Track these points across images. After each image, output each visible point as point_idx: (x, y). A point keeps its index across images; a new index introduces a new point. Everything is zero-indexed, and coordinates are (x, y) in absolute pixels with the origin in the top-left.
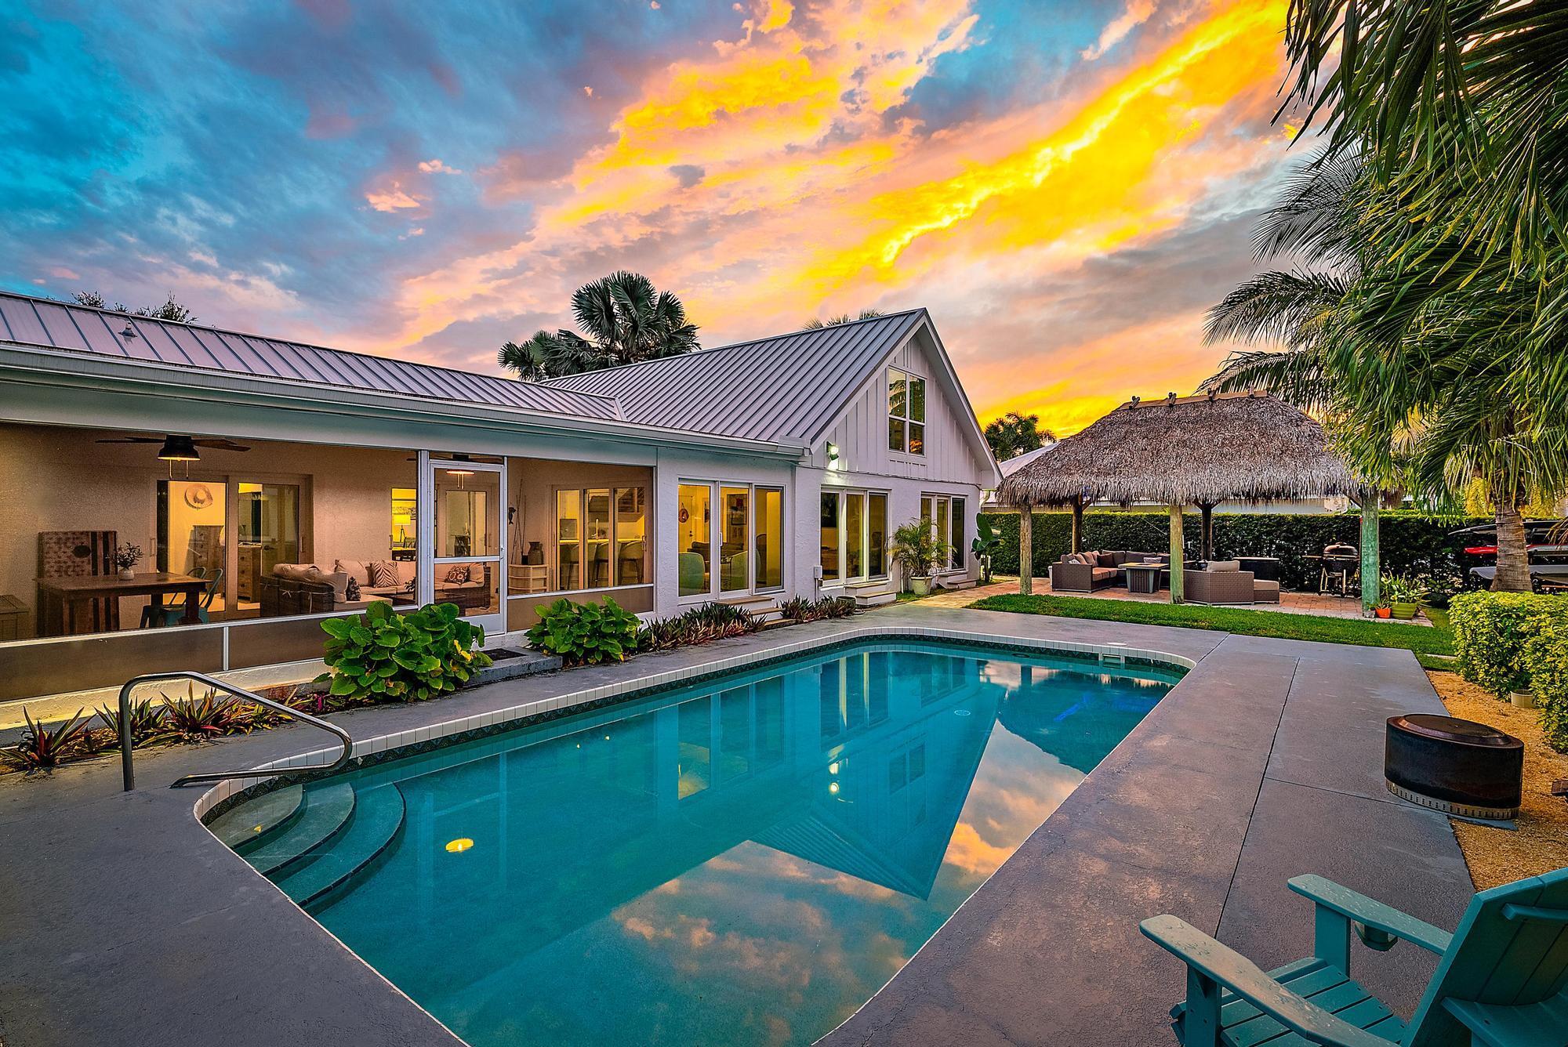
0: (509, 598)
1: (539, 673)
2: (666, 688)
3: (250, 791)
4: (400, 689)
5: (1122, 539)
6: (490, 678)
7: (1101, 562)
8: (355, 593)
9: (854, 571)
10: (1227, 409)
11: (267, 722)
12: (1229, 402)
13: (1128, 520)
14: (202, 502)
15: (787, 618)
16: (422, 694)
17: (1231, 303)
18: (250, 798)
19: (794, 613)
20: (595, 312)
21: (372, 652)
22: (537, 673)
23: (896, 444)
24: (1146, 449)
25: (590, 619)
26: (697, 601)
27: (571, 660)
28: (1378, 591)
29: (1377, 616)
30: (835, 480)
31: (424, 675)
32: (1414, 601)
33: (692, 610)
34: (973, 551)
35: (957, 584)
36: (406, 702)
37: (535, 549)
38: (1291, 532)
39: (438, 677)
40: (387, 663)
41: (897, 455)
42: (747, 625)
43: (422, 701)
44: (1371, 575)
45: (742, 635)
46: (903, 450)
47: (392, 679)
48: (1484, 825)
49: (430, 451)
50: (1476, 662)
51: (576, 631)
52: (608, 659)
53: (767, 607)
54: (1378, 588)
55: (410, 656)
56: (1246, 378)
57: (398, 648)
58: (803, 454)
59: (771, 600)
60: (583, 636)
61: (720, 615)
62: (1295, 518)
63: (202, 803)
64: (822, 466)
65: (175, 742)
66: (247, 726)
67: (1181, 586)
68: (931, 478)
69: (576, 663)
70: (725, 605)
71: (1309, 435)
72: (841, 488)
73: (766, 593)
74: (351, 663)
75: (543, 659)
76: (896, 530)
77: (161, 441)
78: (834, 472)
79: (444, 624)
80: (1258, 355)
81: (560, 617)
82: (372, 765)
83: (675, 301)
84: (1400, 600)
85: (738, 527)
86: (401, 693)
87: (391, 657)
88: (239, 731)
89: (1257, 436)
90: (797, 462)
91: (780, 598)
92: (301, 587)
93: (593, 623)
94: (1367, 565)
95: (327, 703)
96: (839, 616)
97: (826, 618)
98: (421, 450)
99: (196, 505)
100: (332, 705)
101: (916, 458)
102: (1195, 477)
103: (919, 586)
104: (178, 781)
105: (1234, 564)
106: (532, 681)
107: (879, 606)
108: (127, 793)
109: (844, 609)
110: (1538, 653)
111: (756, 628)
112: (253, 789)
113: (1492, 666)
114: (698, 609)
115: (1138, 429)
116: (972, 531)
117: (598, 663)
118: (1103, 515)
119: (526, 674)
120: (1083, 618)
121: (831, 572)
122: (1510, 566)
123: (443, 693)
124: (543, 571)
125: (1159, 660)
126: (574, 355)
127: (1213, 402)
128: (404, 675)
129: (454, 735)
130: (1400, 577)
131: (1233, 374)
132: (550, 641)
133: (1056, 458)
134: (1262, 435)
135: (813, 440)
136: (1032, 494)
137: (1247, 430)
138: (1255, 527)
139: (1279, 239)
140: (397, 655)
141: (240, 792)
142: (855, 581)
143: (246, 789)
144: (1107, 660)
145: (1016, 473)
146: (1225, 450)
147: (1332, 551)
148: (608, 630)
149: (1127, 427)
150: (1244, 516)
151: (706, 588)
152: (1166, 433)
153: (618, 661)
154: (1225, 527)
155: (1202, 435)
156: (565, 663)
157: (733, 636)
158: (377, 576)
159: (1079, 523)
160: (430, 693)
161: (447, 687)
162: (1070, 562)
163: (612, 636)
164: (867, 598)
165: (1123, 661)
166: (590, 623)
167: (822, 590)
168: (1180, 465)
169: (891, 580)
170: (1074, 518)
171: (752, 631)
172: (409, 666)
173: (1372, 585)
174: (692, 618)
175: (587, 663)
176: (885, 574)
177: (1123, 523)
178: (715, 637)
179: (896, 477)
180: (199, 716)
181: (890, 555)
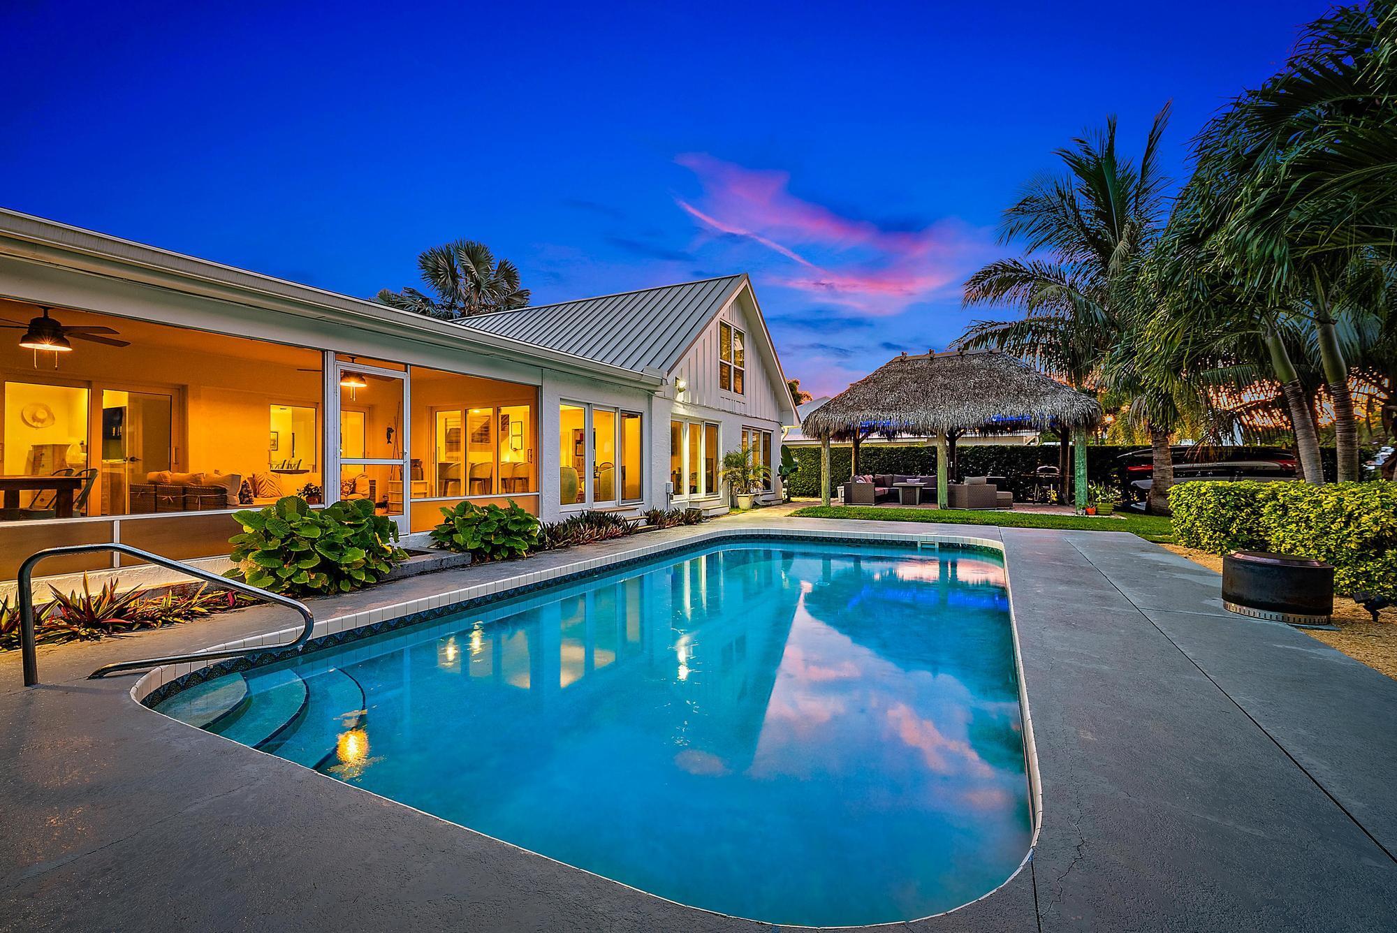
0: (412, 500)
1: (451, 568)
2: (577, 577)
3: (183, 680)
4: (322, 581)
5: (888, 467)
6: (406, 572)
7: (878, 483)
8: (248, 497)
9: (694, 490)
10: (975, 361)
11: (178, 615)
12: (975, 356)
13: (891, 451)
14: (42, 421)
15: (649, 525)
16: (344, 586)
17: (976, 280)
18: (183, 688)
19: (656, 520)
20: (440, 271)
21: (291, 544)
22: (449, 568)
23: (725, 384)
24: (917, 391)
25: (496, 518)
26: (575, 509)
27: (481, 557)
28: (1086, 495)
29: (1087, 513)
30: (681, 411)
31: (347, 565)
32: (1112, 502)
33: (571, 516)
34: (778, 475)
35: (770, 501)
36: (327, 594)
37: (416, 465)
38: (1010, 458)
39: (360, 569)
40: (307, 555)
41: (725, 392)
42: (622, 528)
43: (345, 592)
44: (1082, 485)
45: (620, 537)
46: (730, 389)
47: (313, 570)
48: (1316, 629)
49: (336, 352)
50: (1200, 531)
51: (483, 529)
52: (513, 556)
53: (634, 514)
54: (1086, 493)
55: (332, 547)
56: (983, 338)
57: (321, 538)
58: (662, 384)
59: (635, 509)
60: (490, 534)
61: (597, 520)
62: (1012, 447)
63: (138, 688)
64: (671, 397)
65: (69, 640)
66: (154, 620)
67: (945, 496)
68: (749, 414)
69: (483, 560)
70: (601, 513)
71: (1036, 380)
72: (687, 418)
73: (630, 505)
74: (268, 555)
75: (453, 555)
76: (725, 456)
77: (26, 328)
78: (681, 403)
79: (361, 518)
80: (990, 323)
81: (462, 518)
82: (313, 651)
83: (511, 267)
84: (1103, 501)
85: (581, 458)
86: (323, 586)
87: (314, 548)
88: (145, 626)
89: (998, 381)
90: (653, 392)
91: (644, 507)
92: (185, 490)
93: (499, 521)
94: (1079, 476)
95: (238, 599)
96: (692, 523)
97: (682, 525)
98: (327, 350)
99: (35, 424)
100: (243, 600)
101: (738, 397)
102: (957, 411)
103: (744, 501)
104: (98, 671)
105: (984, 479)
106: (445, 574)
107: (717, 516)
108: (28, 688)
109: (695, 518)
110: (1278, 512)
111: (631, 531)
112: (186, 679)
113: (1215, 532)
114: (577, 515)
115: (910, 376)
116: (777, 459)
117: (504, 559)
118: (873, 448)
119: (438, 569)
120: (884, 520)
121: (678, 490)
122: (1162, 478)
123: (365, 586)
124: (423, 486)
125: (966, 543)
126: (420, 309)
127: (963, 356)
128: (326, 567)
129: (393, 619)
130: (1101, 485)
131: (971, 338)
132: (459, 538)
133: (849, 398)
134: (1002, 380)
135: (669, 372)
136: (832, 426)
137: (990, 377)
138: (985, 455)
139: (1011, 232)
140: (320, 546)
141: (172, 682)
142: (694, 496)
143: (179, 679)
144: (923, 546)
145: (818, 410)
146: (977, 391)
147: (1042, 470)
148: (514, 528)
149: (900, 375)
150: (976, 447)
151: (581, 498)
152: (931, 379)
153: (523, 558)
154: (963, 455)
155: (959, 382)
156: (473, 559)
157: (613, 538)
158: (261, 486)
159: (857, 453)
160: (352, 585)
161: (367, 580)
162: (858, 482)
163: (519, 533)
164: (708, 510)
165: (937, 546)
166: (497, 521)
167: (672, 503)
168: (945, 403)
169: (721, 497)
170: (853, 449)
171: (627, 534)
172: (332, 557)
173: (1083, 491)
174: (573, 522)
175: (493, 559)
176: (717, 492)
177: (889, 454)
178: (599, 538)
179: (725, 411)
180: (97, 610)
181: (721, 475)
